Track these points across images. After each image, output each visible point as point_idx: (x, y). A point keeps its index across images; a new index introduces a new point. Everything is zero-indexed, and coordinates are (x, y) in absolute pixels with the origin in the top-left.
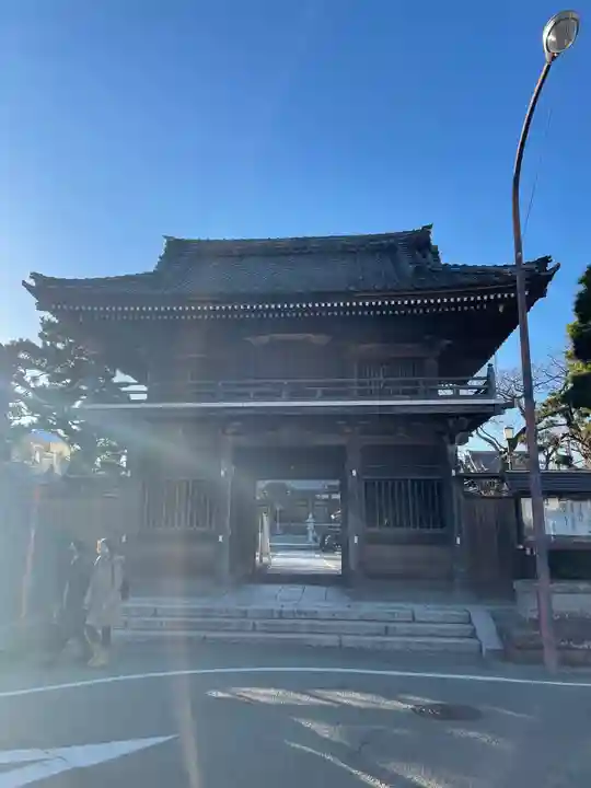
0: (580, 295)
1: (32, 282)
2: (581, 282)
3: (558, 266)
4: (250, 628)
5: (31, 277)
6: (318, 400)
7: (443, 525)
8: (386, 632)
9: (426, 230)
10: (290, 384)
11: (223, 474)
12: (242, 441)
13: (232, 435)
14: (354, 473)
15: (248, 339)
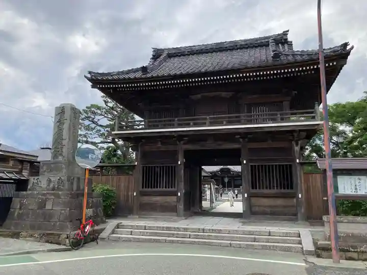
1: (89, 76)
3: (352, 48)
4: (188, 236)
6: (224, 126)
7: (292, 188)
8: (255, 240)
9: (285, 33)
10: (210, 118)
11: (179, 163)
12: (190, 147)
13: (184, 144)
14: (245, 162)
15: (190, 96)
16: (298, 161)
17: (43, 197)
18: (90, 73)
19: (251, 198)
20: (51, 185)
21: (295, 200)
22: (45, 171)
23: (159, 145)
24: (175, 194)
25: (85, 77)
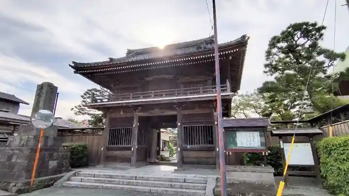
3: (249, 38)
4: (122, 183)
11: (134, 126)
12: (142, 114)
13: (138, 112)
14: (179, 124)
15: (145, 78)
16: (216, 123)
18: (74, 63)
19: (183, 151)
21: (214, 153)
23: (122, 113)
24: (130, 149)
25: (70, 66)
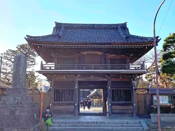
0: (164, 44)
1: (27, 37)
2: (165, 41)
3: (161, 39)
5: (26, 36)
6: (101, 70)
7: (131, 101)
8: (122, 126)
9: (125, 24)
10: (94, 66)
11: (76, 88)
12: (81, 79)
13: (78, 78)
14: (109, 88)
15: (81, 52)
16: (134, 88)
17: (13, 108)
19: (112, 106)
20: (16, 102)
22: (10, 93)
24: (74, 104)
25: (25, 38)
